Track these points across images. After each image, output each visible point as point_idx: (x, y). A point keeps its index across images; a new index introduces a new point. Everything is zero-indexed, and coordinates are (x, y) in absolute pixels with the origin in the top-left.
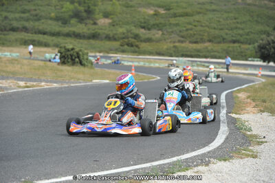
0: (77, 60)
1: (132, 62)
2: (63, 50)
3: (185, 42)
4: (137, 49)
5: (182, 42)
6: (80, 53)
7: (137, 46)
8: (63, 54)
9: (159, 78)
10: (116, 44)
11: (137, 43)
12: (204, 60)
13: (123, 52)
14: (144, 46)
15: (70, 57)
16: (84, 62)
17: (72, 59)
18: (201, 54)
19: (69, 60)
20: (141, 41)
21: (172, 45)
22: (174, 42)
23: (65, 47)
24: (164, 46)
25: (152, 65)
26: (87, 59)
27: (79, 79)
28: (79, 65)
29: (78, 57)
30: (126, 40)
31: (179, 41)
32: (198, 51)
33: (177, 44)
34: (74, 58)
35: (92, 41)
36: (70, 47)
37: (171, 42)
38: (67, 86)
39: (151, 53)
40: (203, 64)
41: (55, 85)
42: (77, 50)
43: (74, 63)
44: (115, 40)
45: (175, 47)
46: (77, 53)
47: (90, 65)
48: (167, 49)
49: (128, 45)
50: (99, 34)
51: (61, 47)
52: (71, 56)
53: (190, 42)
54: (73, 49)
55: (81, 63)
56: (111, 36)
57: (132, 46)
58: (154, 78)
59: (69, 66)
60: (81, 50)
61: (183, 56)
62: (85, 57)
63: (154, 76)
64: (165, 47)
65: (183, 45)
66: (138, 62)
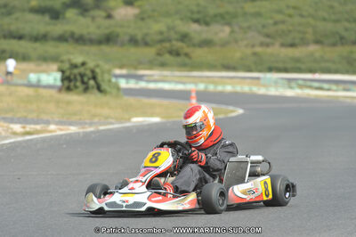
0: (92, 82)
1: (184, 83)
2: (66, 66)
3: (273, 44)
4: (187, 60)
5: (267, 45)
6: (98, 70)
7: (187, 55)
8: (67, 73)
9: (241, 111)
10: (150, 52)
11: (187, 50)
12: (309, 76)
13: (163, 65)
14: (199, 54)
15: (79, 78)
16: (104, 86)
17: (83, 82)
18: (303, 66)
19: (78, 84)
20: (194, 45)
21: (249, 51)
22: (253, 46)
23: (69, 60)
24: (236, 54)
25: (220, 88)
26: (110, 81)
27: (107, 118)
28: (96, 91)
29: (94, 78)
30: (167, 45)
31: (262, 44)
32: (297, 60)
33: (259, 49)
34: (86, 79)
35: (106, 49)
36: (78, 59)
37: (247, 46)
38: (92, 129)
39: (212, 67)
40: (309, 83)
41: (73, 129)
42: (91, 64)
43: (86, 89)
44: (146, 44)
45: (255, 54)
46: (93, 72)
47: (114, 91)
48: (242, 59)
49: (170, 52)
50: (118, 36)
51: (62, 62)
52: (82, 76)
53: (283, 45)
54: (83, 64)
55: (99, 88)
56: (139, 37)
57: (178, 54)
58: (232, 111)
59: (78, 94)
60: (98, 66)
61: (270, 70)
62: (106, 77)
63: (231, 108)
64: (238, 55)
65: (269, 50)
66: (196, 83)
